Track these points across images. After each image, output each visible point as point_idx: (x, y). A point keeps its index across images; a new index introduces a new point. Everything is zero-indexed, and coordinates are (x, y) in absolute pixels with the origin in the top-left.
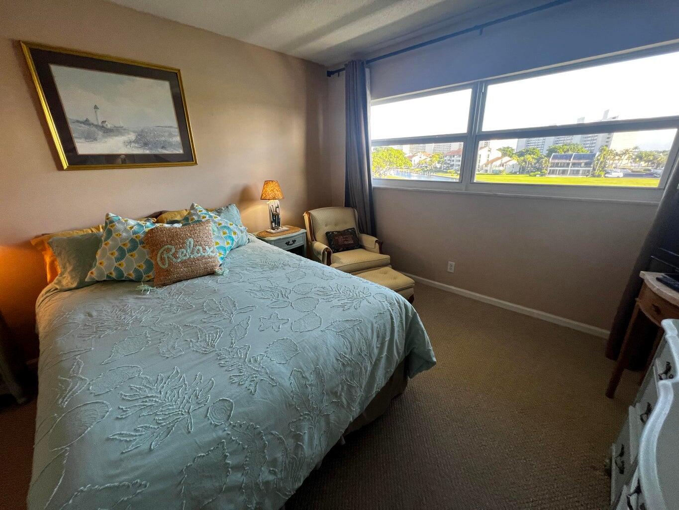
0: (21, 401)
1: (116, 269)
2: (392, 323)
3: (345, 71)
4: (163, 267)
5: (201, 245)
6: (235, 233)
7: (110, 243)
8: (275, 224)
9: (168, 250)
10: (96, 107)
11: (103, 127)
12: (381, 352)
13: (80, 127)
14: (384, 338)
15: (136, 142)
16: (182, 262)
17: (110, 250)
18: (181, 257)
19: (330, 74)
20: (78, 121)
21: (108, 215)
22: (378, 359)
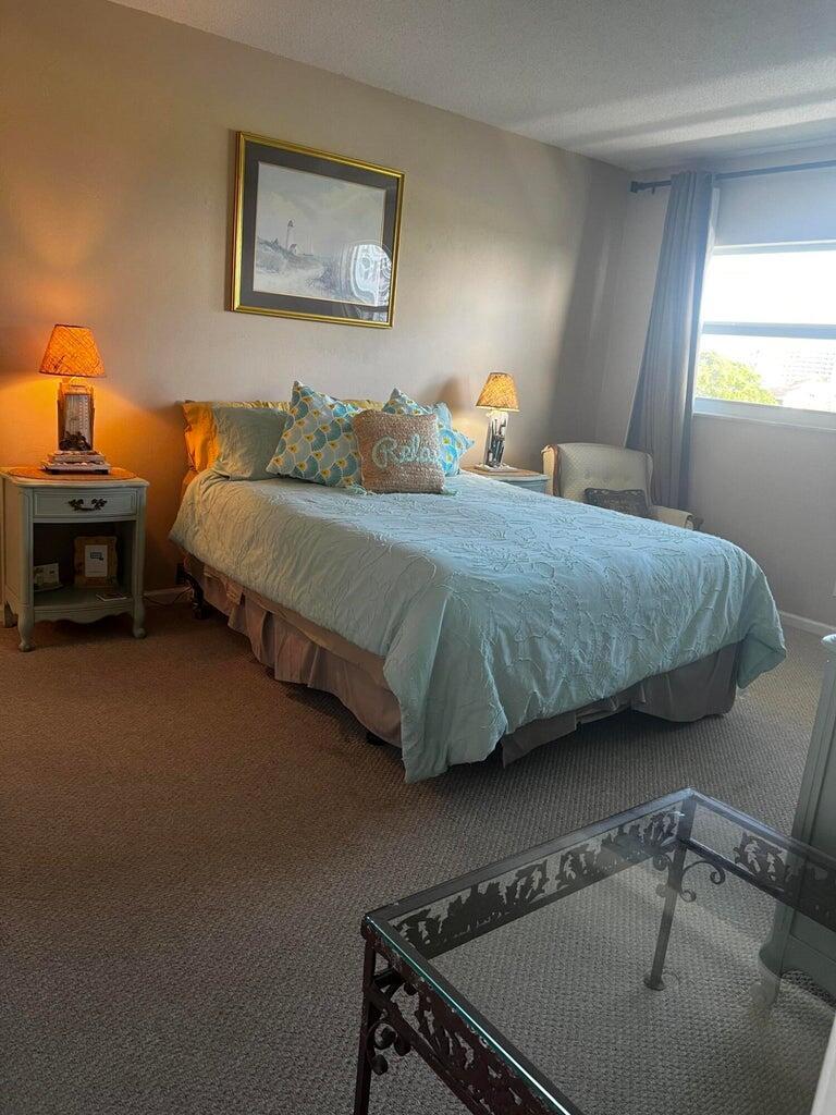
0: (138, 631)
1: (312, 461)
2: (727, 573)
3: (670, 187)
4: (381, 466)
5: (428, 446)
6: (459, 445)
7: (306, 422)
8: (494, 457)
9: (389, 444)
10: (290, 224)
11: (290, 253)
12: (707, 601)
13: (266, 250)
14: (713, 586)
15: (322, 280)
16: (407, 465)
17: (306, 431)
18: (404, 458)
19: (636, 187)
20: (267, 243)
21: (296, 384)
22: (704, 609)
